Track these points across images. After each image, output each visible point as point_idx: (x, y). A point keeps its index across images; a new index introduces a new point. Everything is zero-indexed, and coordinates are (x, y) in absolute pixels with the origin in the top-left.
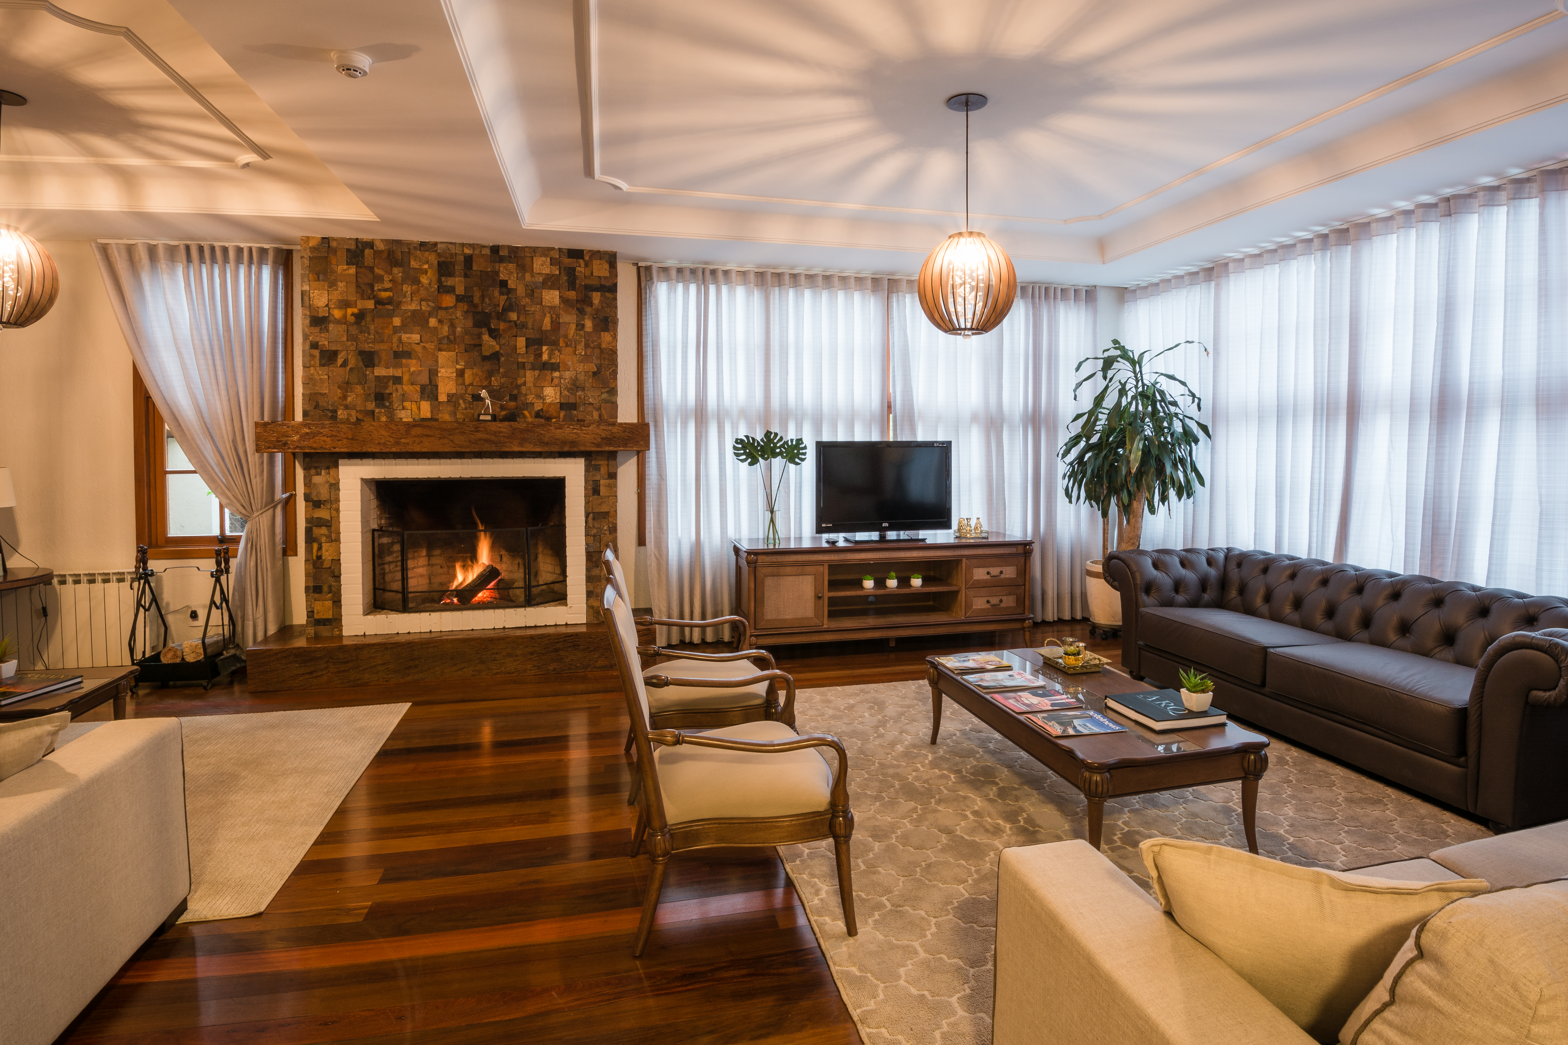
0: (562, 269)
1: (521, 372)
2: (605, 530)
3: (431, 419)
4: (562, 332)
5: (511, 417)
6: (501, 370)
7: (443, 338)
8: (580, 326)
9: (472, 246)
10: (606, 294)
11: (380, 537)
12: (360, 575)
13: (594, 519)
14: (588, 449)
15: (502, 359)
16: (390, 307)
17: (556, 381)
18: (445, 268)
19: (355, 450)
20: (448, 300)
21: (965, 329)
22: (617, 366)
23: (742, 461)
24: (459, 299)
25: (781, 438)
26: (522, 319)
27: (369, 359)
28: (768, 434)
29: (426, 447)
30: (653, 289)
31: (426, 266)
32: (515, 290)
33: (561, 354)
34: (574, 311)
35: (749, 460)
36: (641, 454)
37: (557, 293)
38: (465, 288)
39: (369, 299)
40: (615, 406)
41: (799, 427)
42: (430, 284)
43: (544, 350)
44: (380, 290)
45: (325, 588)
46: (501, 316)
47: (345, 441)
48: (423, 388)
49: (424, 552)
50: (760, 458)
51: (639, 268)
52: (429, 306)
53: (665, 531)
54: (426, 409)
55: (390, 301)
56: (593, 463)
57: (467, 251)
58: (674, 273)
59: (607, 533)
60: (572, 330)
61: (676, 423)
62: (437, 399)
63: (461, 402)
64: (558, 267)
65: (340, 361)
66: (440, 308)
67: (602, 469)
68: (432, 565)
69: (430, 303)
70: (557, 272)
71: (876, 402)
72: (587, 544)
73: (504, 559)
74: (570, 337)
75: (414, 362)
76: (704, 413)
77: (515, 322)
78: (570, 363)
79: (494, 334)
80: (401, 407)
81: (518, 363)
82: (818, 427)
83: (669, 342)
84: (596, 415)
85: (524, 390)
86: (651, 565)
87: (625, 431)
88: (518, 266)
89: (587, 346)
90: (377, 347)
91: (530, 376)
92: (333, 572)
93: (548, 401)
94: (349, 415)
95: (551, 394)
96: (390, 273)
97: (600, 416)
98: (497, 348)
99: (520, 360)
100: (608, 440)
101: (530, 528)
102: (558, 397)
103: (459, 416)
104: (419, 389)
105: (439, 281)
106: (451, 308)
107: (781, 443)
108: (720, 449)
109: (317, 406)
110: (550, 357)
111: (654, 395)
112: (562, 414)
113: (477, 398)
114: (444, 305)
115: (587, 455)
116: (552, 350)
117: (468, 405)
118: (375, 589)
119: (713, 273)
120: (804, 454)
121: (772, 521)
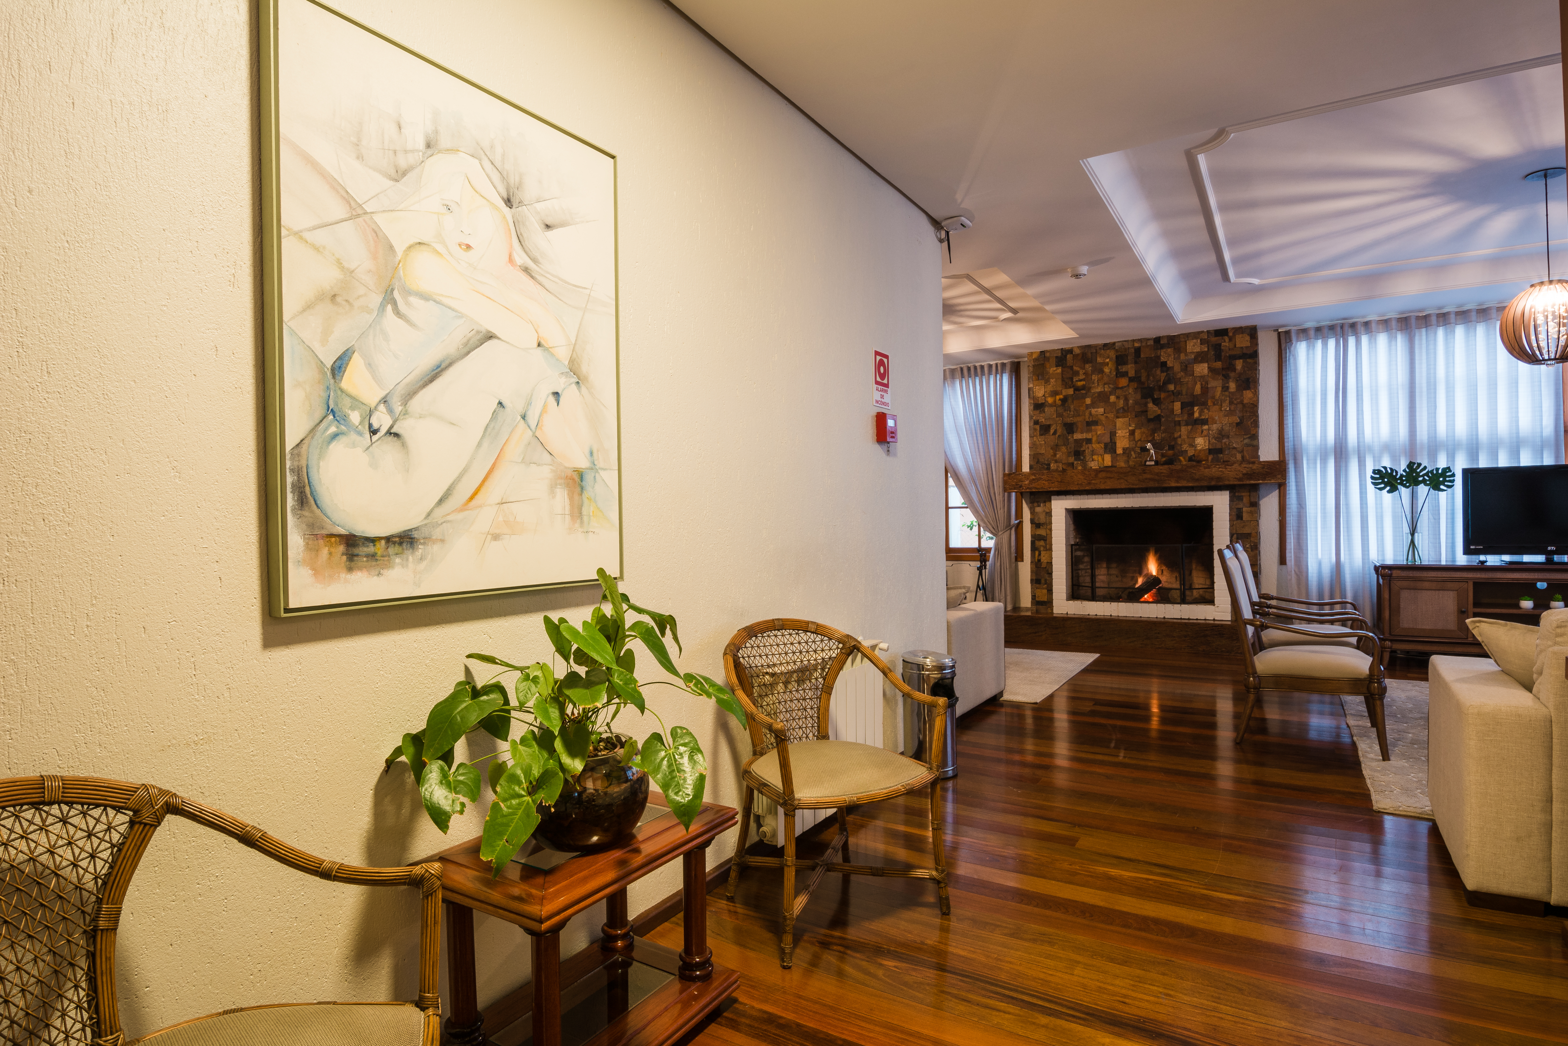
0: (1210, 346)
1: (1178, 428)
3: (1112, 466)
4: (1210, 394)
5: (1170, 462)
6: (1162, 428)
7: (1120, 409)
8: (1225, 388)
9: (1140, 340)
10: (1248, 360)
11: (1077, 550)
12: (1064, 574)
13: (1238, 539)
14: (1231, 483)
15: (1163, 420)
16: (1084, 392)
17: (1205, 433)
18: (1121, 360)
19: (1062, 490)
20: (1123, 382)
21: (1550, 359)
22: (1257, 416)
23: (1381, 489)
24: (1131, 380)
25: (1425, 468)
26: (1178, 388)
27: (1070, 428)
28: (1411, 465)
29: (1107, 486)
30: (1292, 349)
31: (1108, 360)
32: (1173, 367)
33: (1209, 411)
34: (1221, 377)
35: (1388, 488)
36: (1282, 488)
37: (1206, 365)
38: (1135, 371)
39: (1070, 388)
40: (1256, 448)
41: (1451, 457)
42: (1110, 372)
43: (1195, 410)
44: (1077, 381)
45: (1043, 581)
46: (1162, 388)
47: (1055, 484)
48: (1106, 445)
49: (1107, 565)
50: (1399, 487)
51: (1279, 333)
52: (1109, 387)
53: (1304, 551)
54: (1108, 460)
55: (1083, 388)
56: (1237, 494)
57: (1136, 345)
58: (1312, 333)
60: (1218, 392)
61: (1315, 460)
62: (1115, 452)
63: (1132, 453)
64: (1207, 345)
65: (1052, 431)
66: (1118, 388)
67: (1244, 499)
69: (1111, 386)
70: (1206, 349)
73: (1165, 571)
74: (1217, 397)
75: (1100, 427)
76: (1343, 450)
77: (1172, 391)
78: (1217, 418)
79: (1157, 402)
80: (1091, 459)
81: (1175, 421)
82: (1473, 456)
83: (1308, 392)
84: (1239, 456)
85: (1179, 441)
86: (1291, 580)
87: (1263, 468)
88: (1175, 349)
89: (1231, 403)
90: (1075, 420)
91: (1184, 430)
92: (1048, 570)
93: (1199, 448)
94: (1058, 467)
95: (1201, 443)
96: (1084, 368)
97: (1243, 457)
98: (1159, 412)
99: (1177, 419)
100: (1249, 476)
101: (1184, 545)
102: (1207, 445)
103: (1131, 463)
104: (1103, 446)
105: (1117, 369)
106: (1125, 387)
107: (1424, 472)
108: (1360, 481)
109: (1038, 462)
110: (1200, 415)
111: (1294, 437)
112: (1210, 457)
113: (1144, 450)
114: (1120, 386)
115: (1231, 488)
116: (1202, 409)
117: (1137, 455)
118: (1073, 585)
119: (1353, 326)
120: (1454, 481)
121: (1412, 542)
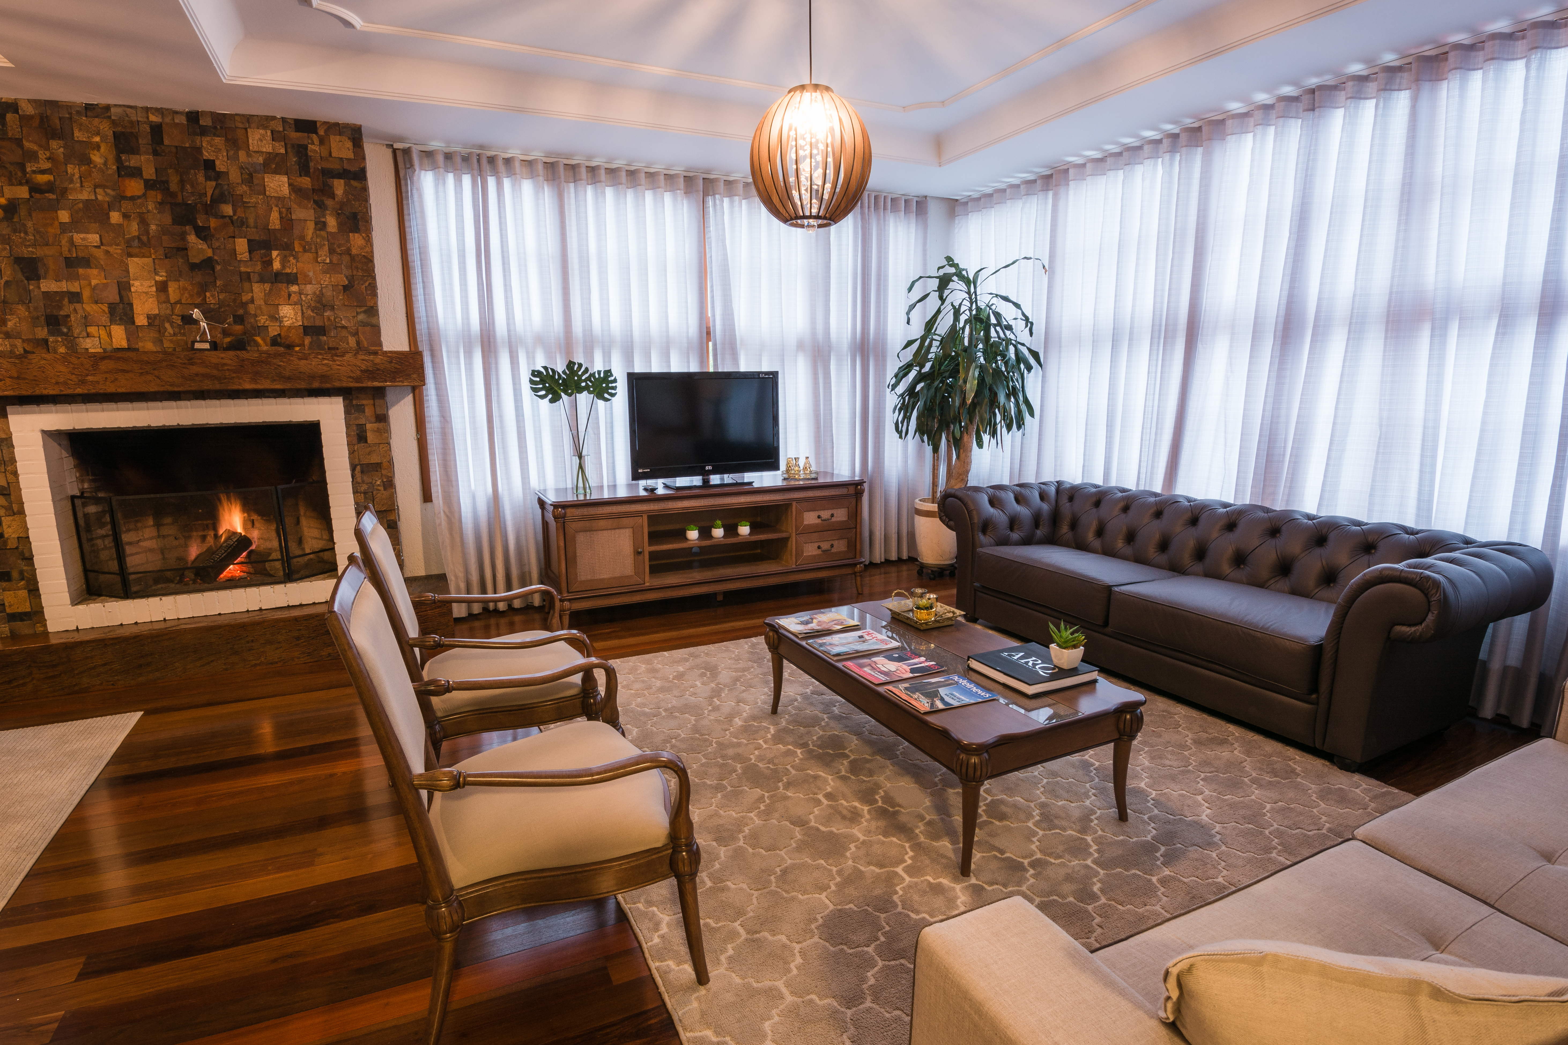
0: (289, 146)
1: (246, 285)
2: (379, 485)
3: (129, 349)
4: (296, 232)
5: (239, 345)
6: (218, 283)
7: (133, 239)
8: (321, 225)
9: (160, 111)
10: (352, 182)
11: (84, 505)
12: (60, 555)
13: (362, 472)
14: (345, 385)
15: (218, 268)
16: (52, 196)
17: (294, 298)
18: (124, 142)
19: (24, 393)
20: (134, 187)
22: (374, 278)
23: (542, 397)
24: (149, 185)
25: (587, 370)
26: (240, 213)
27: (30, 268)
28: (570, 365)
29: (124, 385)
30: (415, 178)
31: (97, 139)
32: (226, 174)
33: (297, 261)
34: (311, 204)
35: (550, 396)
36: (417, 391)
37: (285, 179)
38: (156, 169)
39: (21, 184)
40: (376, 329)
41: (609, 357)
42: (105, 164)
43: (274, 257)
44: (34, 172)
45: (15, 574)
46: (211, 209)
47: (8, 381)
48: (112, 308)
49: (150, 522)
50: (563, 394)
51: (394, 151)
52: (107, 194)
53: (454, 483)
54: (119, 336)
55: (50, 187)
56: (354, 402)
57: (153, 118)
58: (440, 159)
59: (381, 488)
60: (310, 229)
61: (458, 352)
62: (133, 323)
63: (167, 325)
64: (283, 144)
66: (124, 198)
67: (367, 410)
68: (164, 537)
69: (109, 191)
70: (283, 151)
71: (693, 328)
72: (356, 503)
73: (257, 524)
74: (308, 238)
75: (95, 272)
76: (492, 340)
77: (230, 217)
78: (311, 274)
79: (203, 233)
80: (85, 334)
81: (240, 273)
82: (628, 356)
83: (441, 250)
84: (352, 341)
85: (252, 308)
86: (440, 523)
87: (391, 362)
88: (227, 140)
89: (332, 251)
90: (39, 252)
91: (258, 291)
92: (22, 553)
93: (287, 323)
94: (13, 346)
95: (289, 315)
96: (47, 148)
97: (358, 343)
98: (210, 253)
99: (243, 269)
100: (371, 373)
101: (280, 487)
102: (299, 318)
103: (166, 344)
104: (106, 310)
105: (118, 160)
106: (139, 197)
107: (587, 375)
108: (514, 384)
110: (284, 266)
111: (427, 316)
112: (307, 340)
113: (188, 320)
114: (129, 194)
115: (345, 393)
116: (285, 256)
117: (177, 330)
118: (86, 571)
119: (492, 160)
120: (614, 388)
121: (581, 467)
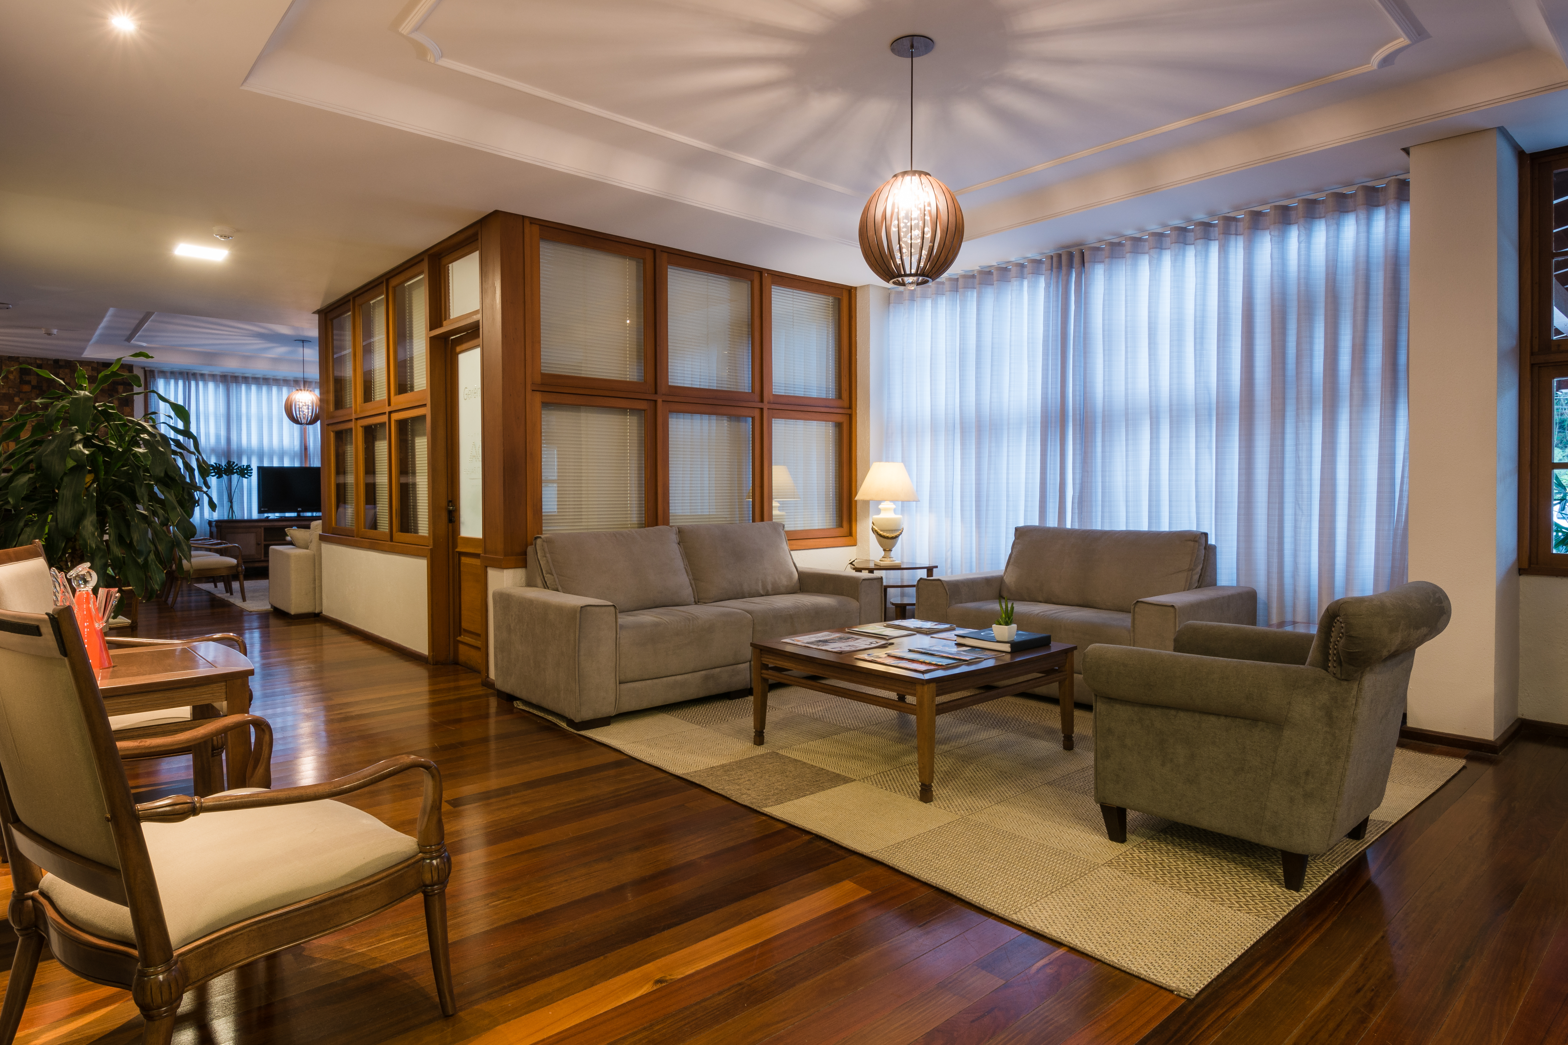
20: (27, 388)
23: (213, 478)
24: (34, 387)
25: (237, 465)
28: (229, 462)
30: (155, 381)
35: (217, 477)
41: (249, 459)
50: (224, 476)
51: (146, 370)
58: (168, 374)
66: (22, 392)
71: (297, 445)
82: (261, 458)
105: (21, 379)
119: (194, 375)
120: (251, 473)
121: (231, 507)
